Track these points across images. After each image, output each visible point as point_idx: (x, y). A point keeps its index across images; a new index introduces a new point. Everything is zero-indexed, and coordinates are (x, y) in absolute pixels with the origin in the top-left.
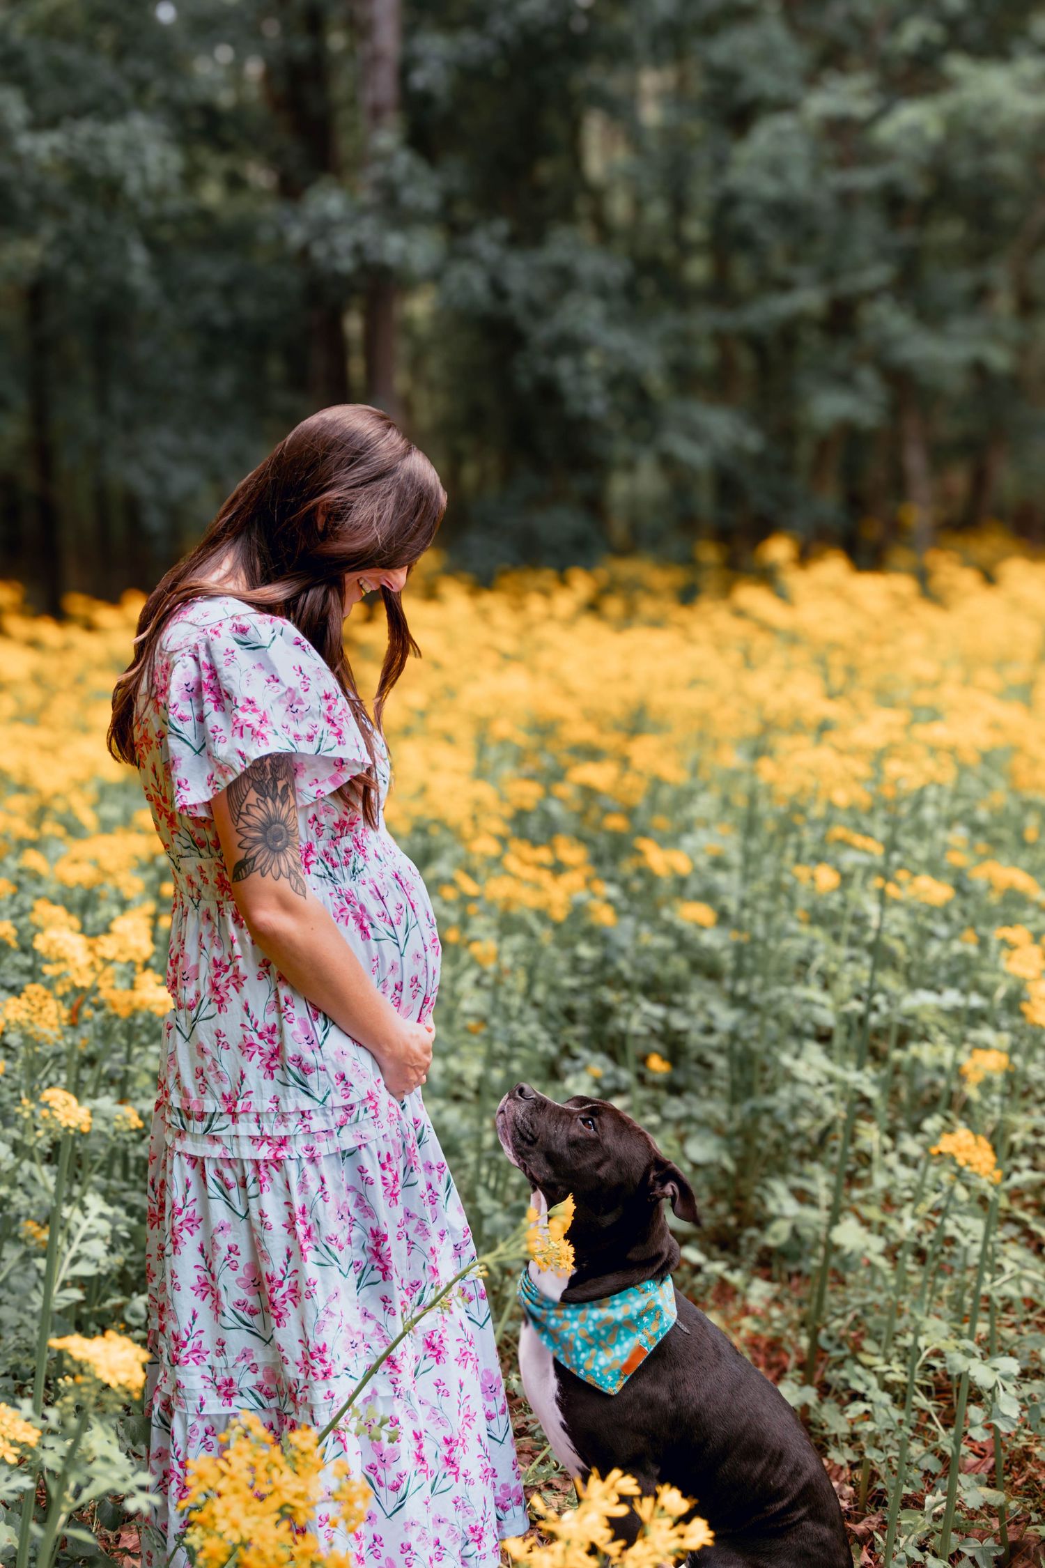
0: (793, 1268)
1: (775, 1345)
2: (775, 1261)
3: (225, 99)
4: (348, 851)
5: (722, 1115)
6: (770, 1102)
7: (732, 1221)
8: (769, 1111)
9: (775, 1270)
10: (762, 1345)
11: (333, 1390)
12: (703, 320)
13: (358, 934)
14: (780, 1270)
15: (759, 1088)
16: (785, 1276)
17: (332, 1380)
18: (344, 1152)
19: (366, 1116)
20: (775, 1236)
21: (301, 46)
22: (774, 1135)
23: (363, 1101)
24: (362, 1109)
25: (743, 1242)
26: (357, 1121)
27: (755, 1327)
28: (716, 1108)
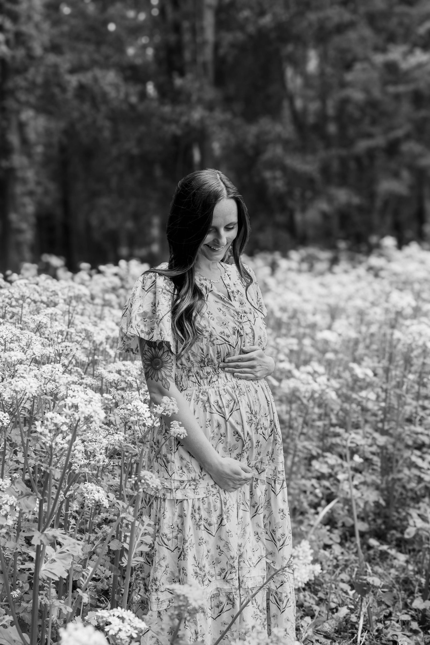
0: (411, 548)
1: (407, 581)
2: (402, 544)
3: (139, 61)
4: (208, 373)
5: (379, 482)
6: (400, 476)
7: (383, 527)
8: (399, 480)
9: (403, 548)
10: (401, 581)
11: (159, 597)
12: (334, 152)
13: (202, 409)
14: (405, 548)
15: (395, 470)
16: (407, 551)
17: (159, 593)
18: (177, 500)
19: (190, 487)
20: (408, 534)
21: (172, 38)
22: (400, 490)
23: (189, 481)
24: (188, 484)
25: (389, 536)
26: (184, 488)
27: (397, 573)
28: (376, 478)
